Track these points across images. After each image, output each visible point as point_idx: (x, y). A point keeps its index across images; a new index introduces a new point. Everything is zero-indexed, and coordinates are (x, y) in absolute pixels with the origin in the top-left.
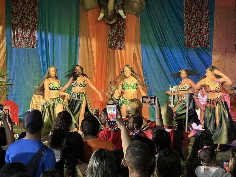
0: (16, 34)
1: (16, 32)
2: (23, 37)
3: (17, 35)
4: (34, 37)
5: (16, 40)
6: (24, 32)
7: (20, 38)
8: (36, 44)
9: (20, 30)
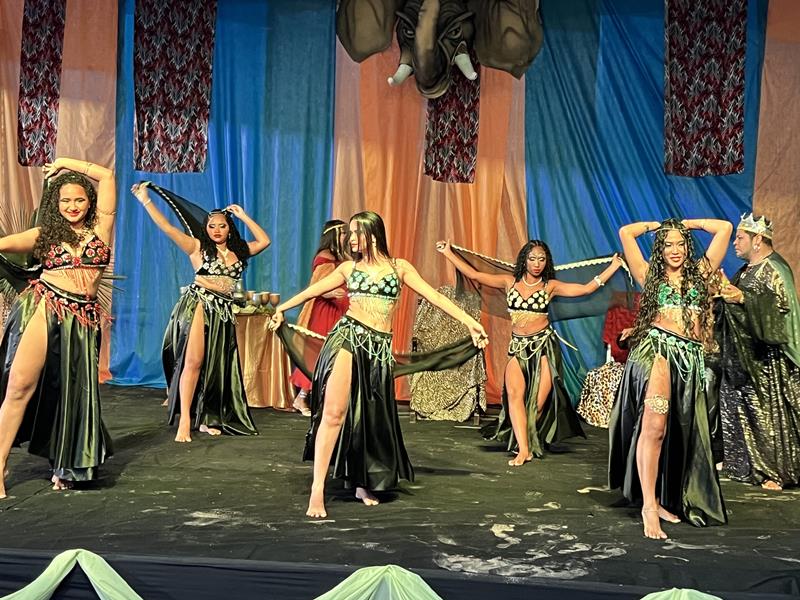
0: (145, 130)
1: (146, 125)
2: (166, 139)
3: (151, 132)
4: (200, 140)
5: (146, 149)
6: (171, 124)
7: (158, 142)
8: (204, 160)
9: (160, 117)
